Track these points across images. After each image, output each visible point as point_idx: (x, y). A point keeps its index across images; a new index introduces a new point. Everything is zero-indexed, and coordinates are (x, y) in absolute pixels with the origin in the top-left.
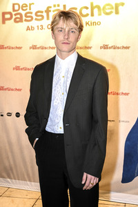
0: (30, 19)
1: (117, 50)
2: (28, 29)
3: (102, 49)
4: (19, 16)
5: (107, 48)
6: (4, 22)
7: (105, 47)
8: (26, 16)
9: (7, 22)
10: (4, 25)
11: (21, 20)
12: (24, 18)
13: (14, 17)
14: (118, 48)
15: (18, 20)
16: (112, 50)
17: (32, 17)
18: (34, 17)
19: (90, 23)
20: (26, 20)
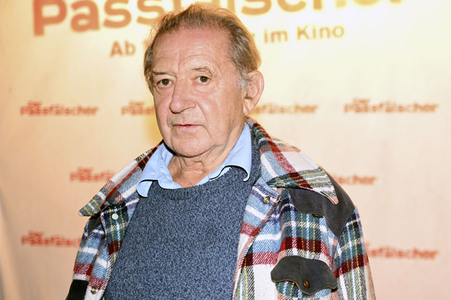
0: (120, 18)
1: (396, 115)
2: (116, 50)
3: (352, 113)
4: (85, 10)
5: (366, 109)
6: (38, 30)
7: (360, 106)
8: (109, 10)
9: (49, 29)
10: (39, 40)
11: (93, 23)
12: (102, 16)
13: (71, 13)
14: (401, 109)
15: (83, 22)
16: (381, 116)
17: (127, 15)
18: (135, 13)
19: (309, 32)
20: (108, 24)
